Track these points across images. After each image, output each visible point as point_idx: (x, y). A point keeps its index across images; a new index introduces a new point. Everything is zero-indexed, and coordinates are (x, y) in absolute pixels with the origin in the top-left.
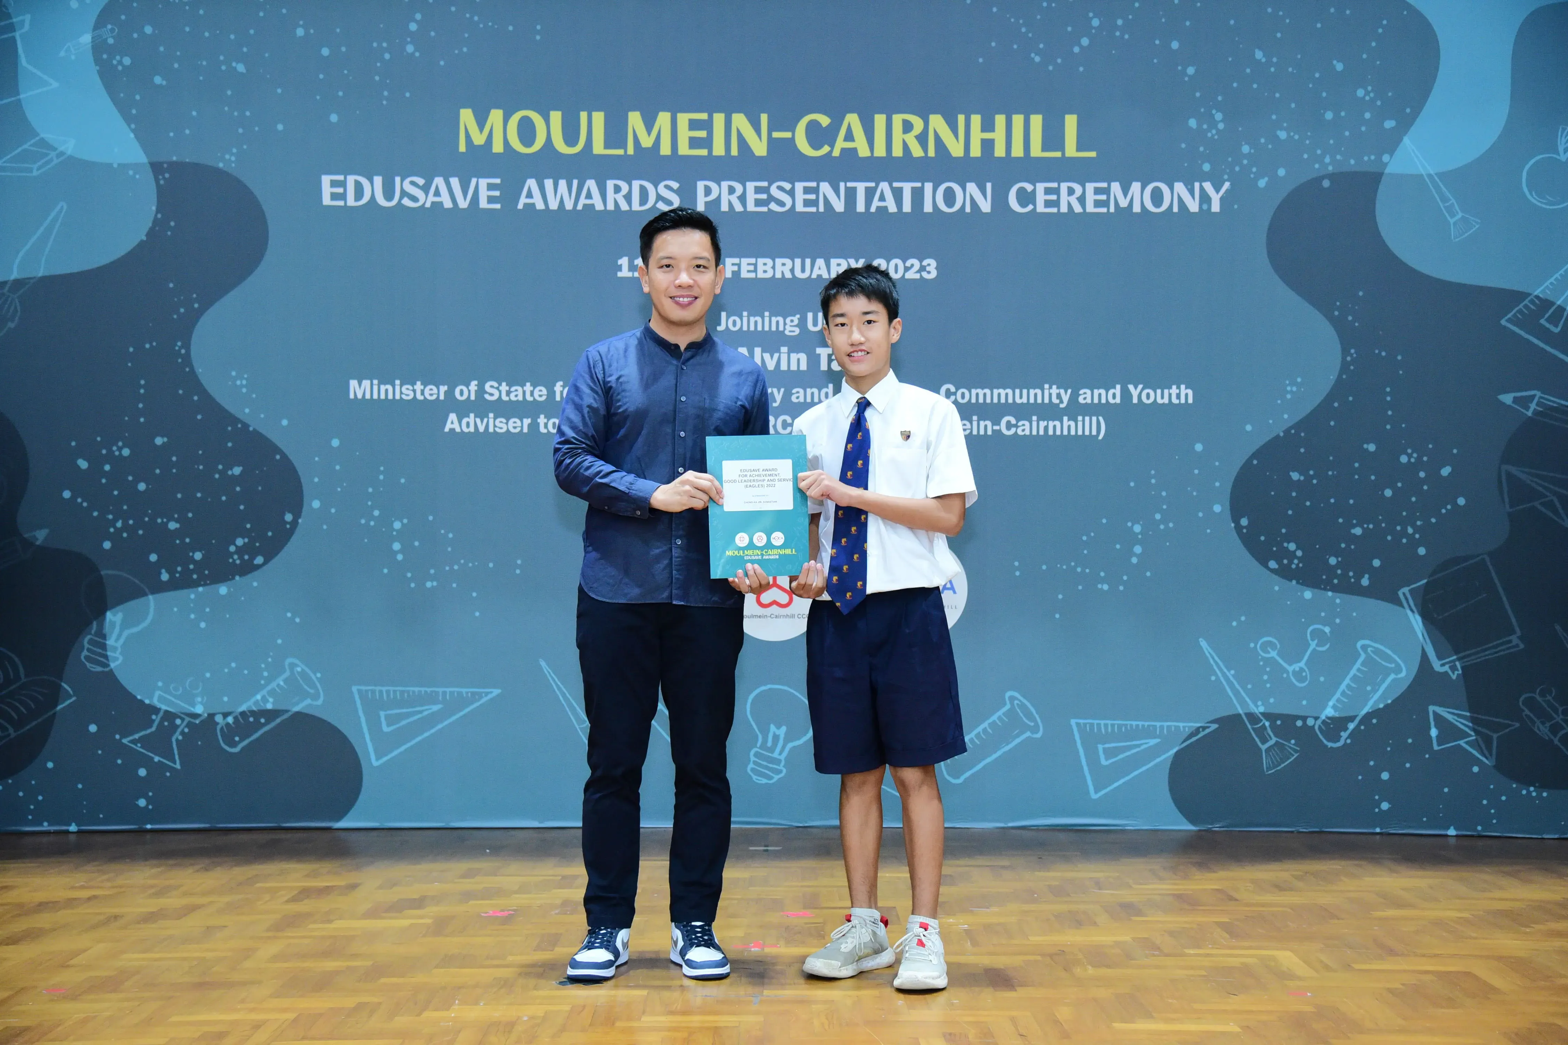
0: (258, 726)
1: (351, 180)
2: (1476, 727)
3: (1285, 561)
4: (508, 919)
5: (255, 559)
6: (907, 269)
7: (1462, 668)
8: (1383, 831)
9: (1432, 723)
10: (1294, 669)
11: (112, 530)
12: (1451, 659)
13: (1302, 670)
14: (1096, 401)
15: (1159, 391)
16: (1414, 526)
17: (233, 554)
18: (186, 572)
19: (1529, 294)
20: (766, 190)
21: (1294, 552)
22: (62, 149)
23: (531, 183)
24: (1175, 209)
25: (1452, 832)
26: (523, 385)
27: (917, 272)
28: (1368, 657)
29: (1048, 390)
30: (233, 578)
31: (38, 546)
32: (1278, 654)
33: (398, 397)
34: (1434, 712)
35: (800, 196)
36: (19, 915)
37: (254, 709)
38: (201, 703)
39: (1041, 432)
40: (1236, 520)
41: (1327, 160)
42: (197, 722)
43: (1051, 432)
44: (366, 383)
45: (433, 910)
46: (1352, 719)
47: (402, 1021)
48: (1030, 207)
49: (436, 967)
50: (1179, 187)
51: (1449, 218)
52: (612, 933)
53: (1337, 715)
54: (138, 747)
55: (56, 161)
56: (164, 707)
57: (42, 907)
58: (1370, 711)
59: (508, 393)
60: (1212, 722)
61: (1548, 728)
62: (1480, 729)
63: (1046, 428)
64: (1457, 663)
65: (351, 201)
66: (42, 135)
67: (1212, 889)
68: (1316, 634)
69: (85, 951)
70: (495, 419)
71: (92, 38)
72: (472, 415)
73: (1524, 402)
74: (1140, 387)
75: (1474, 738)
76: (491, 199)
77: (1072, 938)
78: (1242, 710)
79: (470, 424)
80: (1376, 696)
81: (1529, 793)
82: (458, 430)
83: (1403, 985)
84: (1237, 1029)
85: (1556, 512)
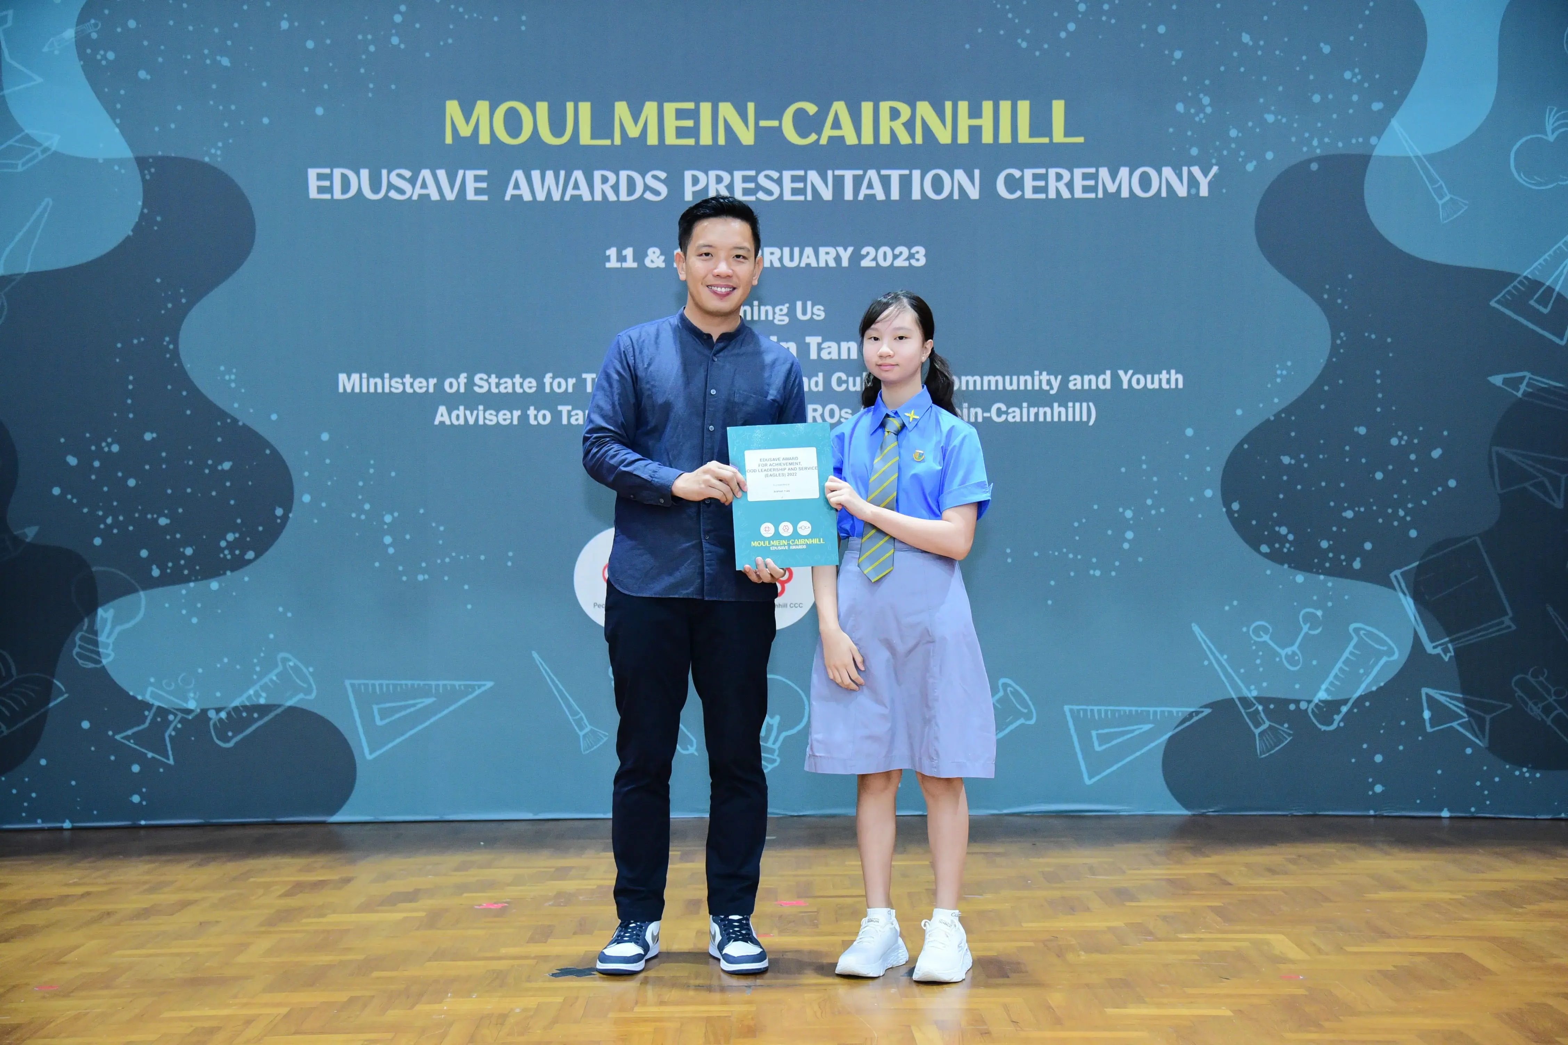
0: (251, 721)
1: (337, 173)
2: (1470, 709)
3: (1277, 545)
4: (502, 911)
5: (245, 554)
6: (895, 257)
7: (1455, 650)
8: (1377, 813)
9: (1425, 705)
10: (1287, 653)
11: (102, 526)
12: (1442, 641)
13: (1294, 654)
14: (1086, 387)
15: (1149, 377)
16: (1405, 509)
17: (224, 549)
18: (177, 569)
19: (1518, 276)
20: (753, 179)
21: (1286, 536)
22: (46, 144)
23: (519, 174)
24: (1164, 194)
25: (1445, 814)
26: (512, 377)
27: (906, 260)
28: (1361, 639)
29: (1038, 377)
30: (225, 574)
31: (29, 543)
32: (1270, 639)
33: (387, 390)
34: (1427, 695)
35: (788, 185)
36: (13, 912)
37: (248, 704)
38: (194, 698)
39: (1032, 419)
40: (1227, 504)
41: (1315, 143)
42: (190, 717)
43: (1041, 419)
44: (355, 377)
45: (428, 903)
46: (1345, 702)
47: (394, 1014)
48: (1018, 194)
49: (429, 960)
50: (1167, 172)
51: (1437, 199)
52: (641, 927)
53: (1329, 698)
54: (131, 744)
55: (41, 157)
56: (157, 703)
57: (36, 904)
58: (1363, 694)
59: (498, 385)
60: (1206, 706)
61: (1540, 709)
62: (1473, 710)
63: (1037, 415)
64: (1450, 646)
65: (338, 195)
66: (26, 131)
67: (1206, 874)
68: (1310, 618)
69: (76, 947)
70: (485, 411)
71: (76, 33)
72: (462, 408)
73: (1514, 383)
74: (1130, 372)
75: (1467, 719)
76: (478, 191)
77: (1065, 923)
78: (1235, 694)
79: (461, 416)
80: (1370, 678)
81: (1522, 773)
82: (448, 422)
83: (1394, 966)
84: (1229, 1013)
85: (1546, 493)
